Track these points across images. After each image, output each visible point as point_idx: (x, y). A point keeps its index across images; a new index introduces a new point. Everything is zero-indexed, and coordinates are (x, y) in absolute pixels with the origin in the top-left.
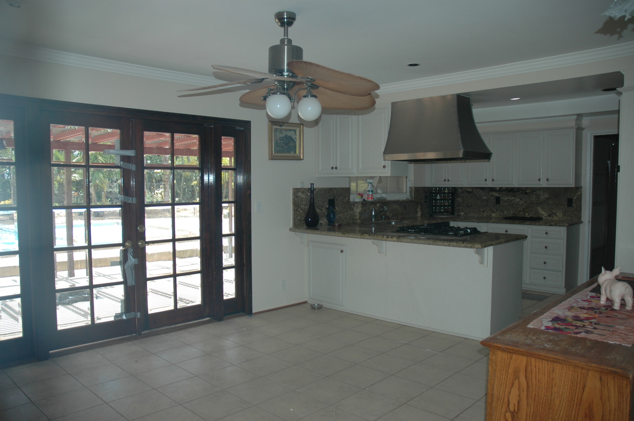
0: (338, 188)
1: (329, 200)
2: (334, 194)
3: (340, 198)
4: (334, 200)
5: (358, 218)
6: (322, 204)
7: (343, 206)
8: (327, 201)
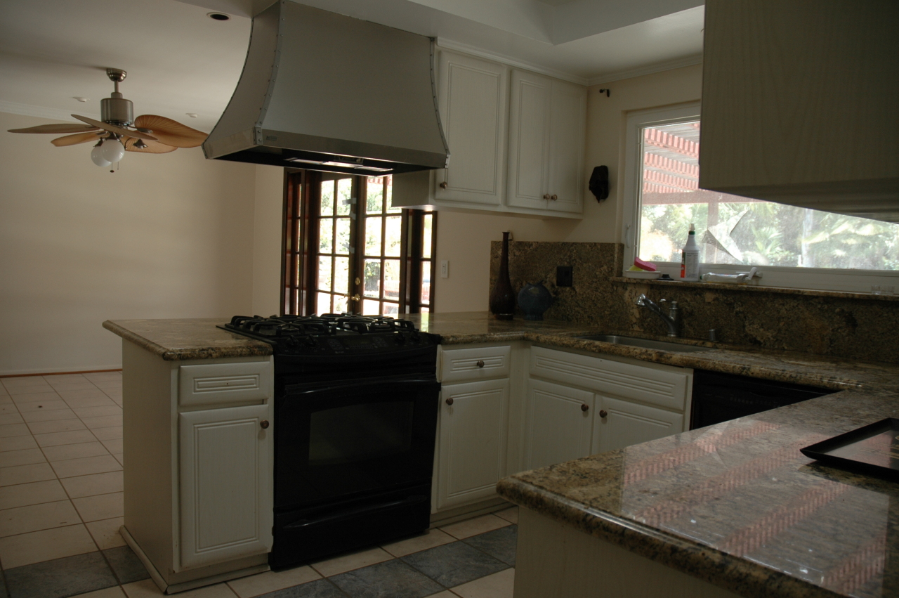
0: (582, 244)
1: (559, 269)
2: (570, 257)
3: (585, 265)
4: (571, 268)
5: (634, 320)
6: (543, 275)
7: (594, 285)
8: (555, 269)
